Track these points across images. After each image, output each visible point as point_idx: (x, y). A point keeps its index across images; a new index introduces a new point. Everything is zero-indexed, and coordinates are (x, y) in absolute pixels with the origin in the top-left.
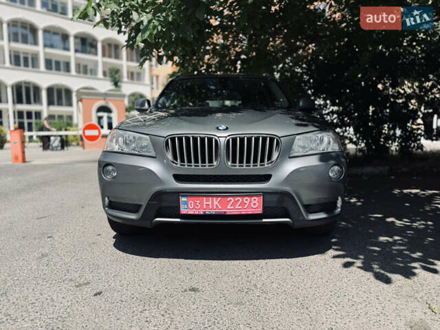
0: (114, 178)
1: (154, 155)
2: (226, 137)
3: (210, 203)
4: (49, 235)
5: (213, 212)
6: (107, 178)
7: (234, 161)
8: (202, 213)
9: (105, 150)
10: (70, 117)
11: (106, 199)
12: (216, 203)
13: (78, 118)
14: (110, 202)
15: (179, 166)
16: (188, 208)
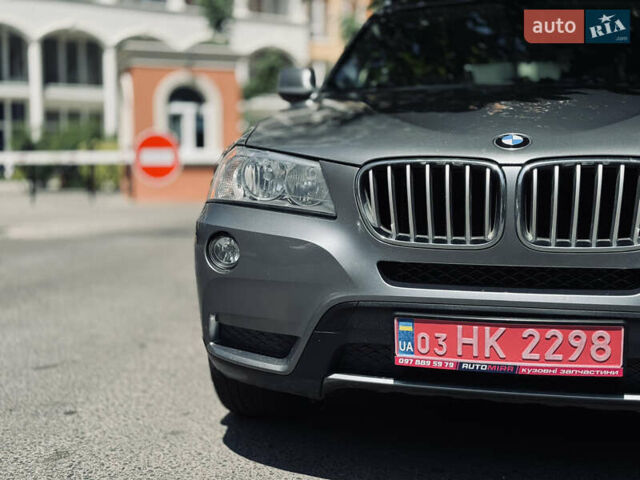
0: (234, 266)
1: (331, 212)
2: (522, 165)
3: (474, 341)
4: (68, 409)
5: (482, 365)
6: (218, 267)
7: (543, 231)
8: (452, 365)
9: (212, 197)
10: (98, 117)
11: (213, 318)
12: (490, 341)
13: (118, 118)
14: (220, 327)
15: (393, 239)
16: (416, 351)
